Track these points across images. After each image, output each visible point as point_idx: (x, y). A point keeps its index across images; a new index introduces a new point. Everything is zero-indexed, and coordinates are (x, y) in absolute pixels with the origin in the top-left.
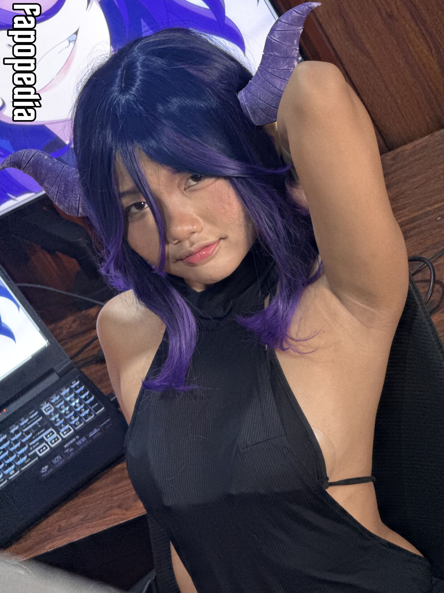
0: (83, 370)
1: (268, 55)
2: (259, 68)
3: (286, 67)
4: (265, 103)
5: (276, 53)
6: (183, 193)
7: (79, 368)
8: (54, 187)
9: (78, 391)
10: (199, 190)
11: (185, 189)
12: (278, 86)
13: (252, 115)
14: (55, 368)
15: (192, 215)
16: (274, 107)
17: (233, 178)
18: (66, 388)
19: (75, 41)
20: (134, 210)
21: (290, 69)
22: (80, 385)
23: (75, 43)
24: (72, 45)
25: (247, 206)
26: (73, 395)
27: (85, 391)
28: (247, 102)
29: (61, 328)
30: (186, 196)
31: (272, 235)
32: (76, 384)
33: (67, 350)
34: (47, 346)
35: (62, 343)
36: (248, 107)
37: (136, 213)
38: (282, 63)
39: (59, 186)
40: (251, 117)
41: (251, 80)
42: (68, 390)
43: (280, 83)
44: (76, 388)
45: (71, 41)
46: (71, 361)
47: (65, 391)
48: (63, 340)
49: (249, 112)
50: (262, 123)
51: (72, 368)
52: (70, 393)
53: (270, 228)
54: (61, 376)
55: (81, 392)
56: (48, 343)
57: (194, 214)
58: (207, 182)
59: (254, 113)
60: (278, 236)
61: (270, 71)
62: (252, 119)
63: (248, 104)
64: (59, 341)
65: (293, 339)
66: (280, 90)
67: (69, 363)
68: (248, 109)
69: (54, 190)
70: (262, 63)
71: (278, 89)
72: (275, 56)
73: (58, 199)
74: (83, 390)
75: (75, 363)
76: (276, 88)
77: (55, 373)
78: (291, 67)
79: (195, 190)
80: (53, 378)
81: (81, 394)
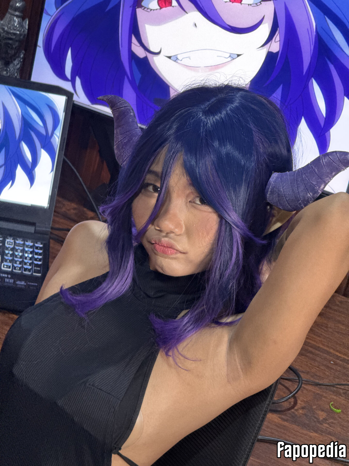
0: (51, 240)
1: (311, 166)
2: (299, 169)
3: (315, 183)
4: (284, 192)
5: (316, 170)
6: (187, 203)
7: (50, 238)
8: (121, 136)
9: (36, 251)
10: (198, 209)
11: (190, 202)
12: (300, 190)
13: (270, 193)
14: (37, 224)
15: (181, 221)
16: (286, 200)
17: (223, 220)
18: (32, 242)
19: (234, 59)
20: (151, 188)
21: (316, 187)
22: (41, 248)
23: (232, 60)
24: (229, 59)
25: (218, 244)
26: (31, 250)
27: (40, 254)
28: (274, 182)
29: (64, 205)
30: (187, 206)
31: (217, 274)
32: (39, 245)
33: (54, 221)
34: (45, 208)
35: (56, 214)
36: (272, 186)
37: (150, 191)
38: (314, 178)
39: (124, 138)
40: (268, 193)
41: (289, 172)
42: (31, 244)
43: (302, 189)
44: (37, 248)
45: (231, 57)
46: (50, 230)
47: (30, 243)
48: (58, 213)
49: (270, 190)
50: (272, 203)
51: (47, 235)
52: (31, 247)
53: (220, 269)
54: (36, 232)
55: (38, 253)
56: (48, 207)
57: (183, 221)
58: (207, 209)
59: (272, 192)
60: (220, 278)
61: (304, 177)
62: (268, 195)
63: (273, 184)
64: (55, 211)
65: (178, 351)
66: (299, 193)
67: (47, 229)
68: (270, 187)
69: (120, 137)
70: (303, 168)
71: (298, 192)
72: (314, 170)
73: (118, 145)
74: (40, 253)
75: (51, 233)
76: (298, 190)
77: (34, 227)
78: (318, 186)
79: (195, 207)
80: (31, 229)
81: (37, 254)
